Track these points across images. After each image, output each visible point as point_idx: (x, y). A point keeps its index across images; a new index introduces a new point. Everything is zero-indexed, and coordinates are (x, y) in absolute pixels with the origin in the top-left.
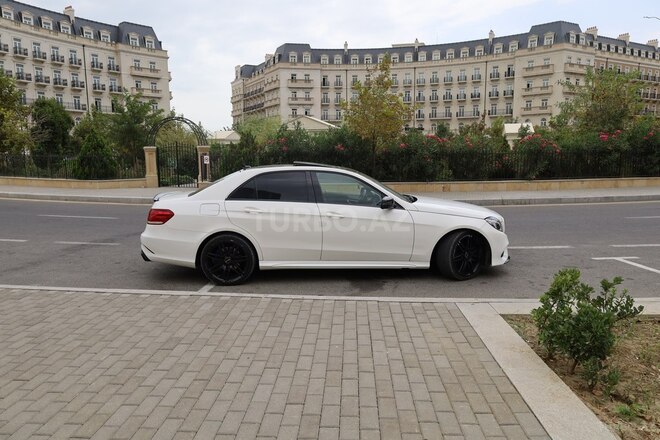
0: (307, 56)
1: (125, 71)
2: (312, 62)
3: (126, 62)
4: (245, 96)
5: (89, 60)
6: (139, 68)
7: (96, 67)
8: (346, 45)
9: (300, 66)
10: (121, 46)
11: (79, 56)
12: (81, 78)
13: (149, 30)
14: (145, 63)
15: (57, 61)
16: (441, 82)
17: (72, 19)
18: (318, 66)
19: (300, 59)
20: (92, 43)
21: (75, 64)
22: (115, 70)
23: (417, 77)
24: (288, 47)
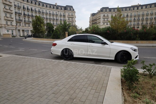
0: (108, 10)
1: (66, 16)
2: (109, 11)
3: (67, 14)
4: (92, 20)
5: (59, 14)
6: (69, 15)
7: (61, 15)
8: (118, 6)
9: (106, 13)
10: (66, 11)
11: (58, 13)
12: (58, 18)
13: (72, 7)
14: (70, 14)
15: (53, 15)
16: (145, 15)
17: (57, 6)
18: (110, 12)
19: (106, 11)
20: (60, 11)
21: (57, 15)
22: (64, 16)
23: (138, 14)
24: (103, 8)
